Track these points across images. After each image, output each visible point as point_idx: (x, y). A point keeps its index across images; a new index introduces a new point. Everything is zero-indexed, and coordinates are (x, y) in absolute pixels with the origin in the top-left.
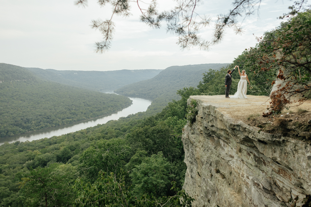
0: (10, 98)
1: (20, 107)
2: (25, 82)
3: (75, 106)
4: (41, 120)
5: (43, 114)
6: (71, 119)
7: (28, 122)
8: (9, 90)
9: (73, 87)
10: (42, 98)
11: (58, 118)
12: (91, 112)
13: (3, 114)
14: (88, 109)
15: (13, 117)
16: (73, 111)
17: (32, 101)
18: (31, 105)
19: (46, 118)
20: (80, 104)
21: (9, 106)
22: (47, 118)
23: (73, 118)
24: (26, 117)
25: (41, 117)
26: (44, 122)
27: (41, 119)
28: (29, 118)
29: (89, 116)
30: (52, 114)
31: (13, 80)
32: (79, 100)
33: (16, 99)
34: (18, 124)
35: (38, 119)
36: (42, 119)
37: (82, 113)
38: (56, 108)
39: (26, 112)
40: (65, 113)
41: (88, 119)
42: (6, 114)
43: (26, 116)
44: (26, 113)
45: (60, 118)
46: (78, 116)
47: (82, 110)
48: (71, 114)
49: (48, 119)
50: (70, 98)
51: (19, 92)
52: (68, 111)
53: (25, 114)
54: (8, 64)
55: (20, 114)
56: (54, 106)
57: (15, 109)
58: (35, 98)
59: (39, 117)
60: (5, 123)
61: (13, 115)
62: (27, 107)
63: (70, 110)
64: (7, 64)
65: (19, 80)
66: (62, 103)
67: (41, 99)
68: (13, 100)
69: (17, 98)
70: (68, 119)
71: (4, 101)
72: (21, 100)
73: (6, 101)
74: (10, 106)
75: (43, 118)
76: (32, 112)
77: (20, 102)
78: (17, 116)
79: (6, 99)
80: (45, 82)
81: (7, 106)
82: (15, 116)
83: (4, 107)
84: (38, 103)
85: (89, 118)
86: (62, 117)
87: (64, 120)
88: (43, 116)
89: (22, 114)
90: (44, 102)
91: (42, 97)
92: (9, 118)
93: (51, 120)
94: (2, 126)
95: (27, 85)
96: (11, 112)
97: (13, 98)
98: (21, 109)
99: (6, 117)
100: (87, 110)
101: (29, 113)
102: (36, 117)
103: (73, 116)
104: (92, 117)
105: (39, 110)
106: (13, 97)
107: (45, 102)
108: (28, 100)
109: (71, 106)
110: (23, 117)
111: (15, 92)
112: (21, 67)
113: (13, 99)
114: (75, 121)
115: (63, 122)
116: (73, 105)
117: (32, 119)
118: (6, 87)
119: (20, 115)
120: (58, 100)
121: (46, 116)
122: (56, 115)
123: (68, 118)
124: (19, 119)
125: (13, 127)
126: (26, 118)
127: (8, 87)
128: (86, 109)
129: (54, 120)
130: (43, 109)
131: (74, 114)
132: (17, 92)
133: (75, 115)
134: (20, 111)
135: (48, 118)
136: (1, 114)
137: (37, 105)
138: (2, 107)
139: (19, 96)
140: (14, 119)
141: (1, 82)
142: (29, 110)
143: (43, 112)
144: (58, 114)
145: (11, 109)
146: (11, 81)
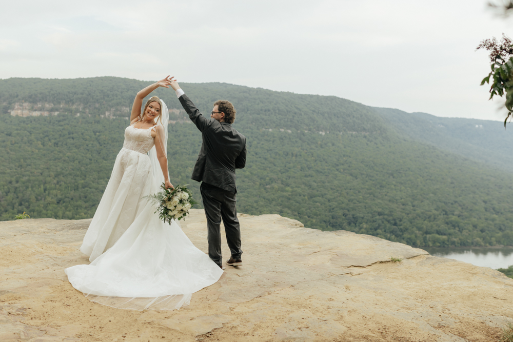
0: (333, 167)
1: (345, 189)
2: (365, 137)
3: (460, 206)
4: (379, 225)
5: (387, 212)
6: (445, 237)
7: (354, 223)
8: (334, 151)
9: (466, 160)
10: (391, 177)
11: (415, 228)
12: (500, 229)
13: (315, 197)
14: (493, 220)
15: (330, 206)
16: (454, 218)
17: (371, 180)
18: (367, 187)
19: (391, 223)
20: (475, 203)
21: (329, 182)
22: (393, 222)
23: (450, 234)
24: (352, 213)
25: (381, 217)
26: (385, 231)
27: (380, 222)
28: (358, 215)
29: (493, 239)
30: (405, 217)
31: (345, 130)
32: (474, 193)
33: (342, 170)
34: (337, 223)
35: (374, 221)
36: (383, 222)
37: (475, 226)
38: (416, 203)
39: (355, 201)
40: (435, 219)
41: (489, 247)
42: (320, 198)
43: (354, 209)
44: (354, 203)
45: (419, 229)
46: (464, 232)
47: (475, 220)
48: (447, 223)
49: (395, 227)
50: (453, 185)
51: (350, 157)
52: (442, 216)
53: (352, 205)
54: (342, 99)
55: (343, 203)
56: (413, 199)
57: (337, 191)
58: (377, 175)
59: (378, 217)
60: (315, 217)
61: (330, 204)
62: (359, 192)
63: (446, 214)
64: (339, 98)
65: (354, 133)
66: (432, 195)
67: (389, 177)
68: (337, 172)
69: (344, 170)
70: (437, 236)
71: (321, 172)
72: (351, 175)
73: (325, 172)
75: (385, 222)
76: (366, 203)
77: (349, 178)
78: (337, 207)
79: (326, 168)
80: (405, 140)
81: (324, 183)
82: (334, 206)
83: (319, 184)
84: (381, 186)
85: (490, 244)
86: (425, 227)
87: (428, 236)
88: (386, 217)
89: (347, 205)
90: (393, 186)
91: (392, 175)
92: (323, 207)
93: (401, 230)
94: (309, 220)
95: (367, 144)
96: (328, 196)
98: (347, 194)
99: (319, 204)
100: (491, 222)
101: (360, 204)
102: (371, 215)
103: (452, 231)
104: (499, 242)
105: (380, 201)
106: (337, 165)
107: (395, 186)
108: (364, 176)
109: (452, 204)
110: (348, 211)
111: (344, 156)
112: (364, 106)
113: (337, 170)
114: (453, 243)
115: (425, 239)
116: (456, 202)
117: (363, 218)
118: (330, 144)
119: (343, 205)
120: (424, 186)
121: (391, 218)
122: (414, 219)
123: (438, 233)
124: (340, 213)
125: (327, 227)
126: (353, 215)
127: (333, 145)
128: (486, 219)
129: (407, 229)
130: (390, 201)
131: (454, 226)
132: (347, 156)
133: (457, 228)
134: (345, 198)
135: (395, 224)
136: (311, 198)
137: (379, 190)
138: (315, 184)
139: (349, 166)
140: (332, 212)
141: (323, 134)
142: (361, 197)
143: (387, 207)
144: (418, 218)
145: (329, 189)
146: (341, 133)
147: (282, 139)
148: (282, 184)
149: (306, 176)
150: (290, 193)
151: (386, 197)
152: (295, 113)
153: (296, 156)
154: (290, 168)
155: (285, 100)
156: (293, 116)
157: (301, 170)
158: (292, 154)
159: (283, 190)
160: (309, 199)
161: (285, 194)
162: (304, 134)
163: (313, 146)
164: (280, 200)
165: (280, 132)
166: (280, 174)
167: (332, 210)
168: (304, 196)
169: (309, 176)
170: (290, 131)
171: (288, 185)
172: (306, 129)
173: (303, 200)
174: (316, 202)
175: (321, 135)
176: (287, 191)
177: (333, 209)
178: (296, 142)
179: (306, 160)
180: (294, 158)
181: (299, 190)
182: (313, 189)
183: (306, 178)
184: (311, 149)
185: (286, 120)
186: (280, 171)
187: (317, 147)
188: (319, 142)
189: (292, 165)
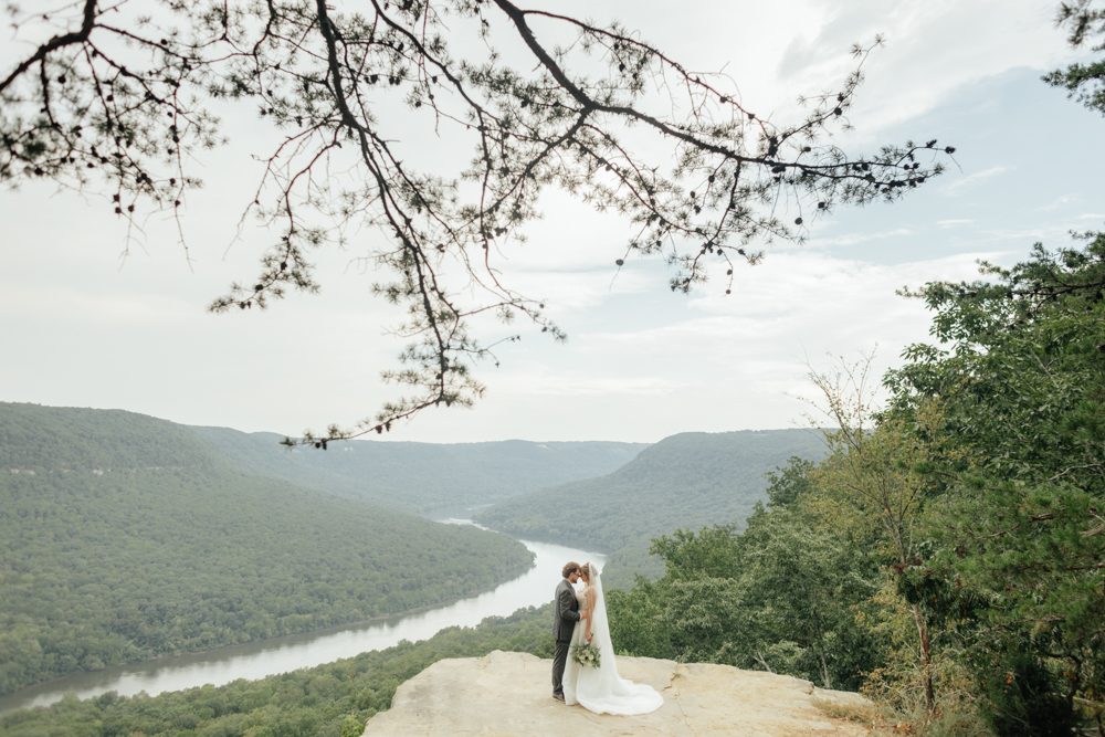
0: (119, 528)
1: (142, 564)
2: (177, 474)
3: (329, 565)
4: (204, 615)
5: (216, 592)
6: (308, 616)
7: (159, 618)
9: (334, 497)
10: (223, 534)
11: (263, 610)
12: (384, 591)
13: (83, 584)
14: (374, 580)
15: (114, 597)
16: (320, 585)
17: (188, 543)
18: (182, 555)
19: (224, 609)
20: (349, 559)
21: (110, 556)
22: (227, 606)
23: (316, 611)
24: (156, 601)
25: (208, 601)
26: (214, 623)
27: (206, 609)
28: (167, 603)
29: (376, 606)
30: (248, 594)
31: (141, 465)
32: (348, 544)
33: (136, 532)
34: (126, 624)
35: (195, 610)
36: (210, 610)
37: (351, 593)
38: (263, 570)
39: (161, 581)
40: (293, 590)
41: (372, 619)
42: (95, 585)
43: (158, 595)
44: (159, 585)
45: (270, 611)
46: (336, 604)
47: (351, 582)
48: (312, 595)
49: (231, 613)
50: (317, 536)
51: (150, 508)
52: (304, 585)
53: (155, 589)
54: (136, 414)
55: (138, 588)
56: (259, 565)
57: (128, 568)
58: (199, 533)
59: (201, 602)
60: (84, 620)
61: (114, 592)
62: (168, 565)
63: (309, 581)
64: (130, 413)
65: (158, 468)
66: (287, 555)
67: (219, 535)
68: (126, 536)
69: (140, 531)
70: (298, 616)
71: (96, 540)
72: (154, 538)
73: (104, 539)
74: (110, 559)
75: (215, 609)
76: (181, 582)
77: (149, 543)
78: (126, 597)
79: (105, 530)
80: (243, 475)
81: (101, 557)
82: (122, 595)
83: (91, 561)
84: (206, 552)
85: (372, 614)
86: (278, 605)
87: (283, 619)
88: (215, 599)
89: (147, 589)
90: (226, 549)
91: (224, 530)
92: (101, 600)
93: (241, 618)
94: (71, 629)
95: (181, 486)
96: (111, 580)
97: (127, 529)
98: (147, 571)
99: (92, 597)
100: (371, 583)
101: (170, 586)
102: (190, 601)
103: (319, 604)
104: (383, 610)
105: (204, 575)
106: (128, 525)
107: (229, 547)
108: (176, 538)
109: (317, 564)
110: (148, 600)
111: (140, 508)
112: (174, 425)
113: (127, 532)
114: (321, 623)
115: (279, 624)
116: (322, 560)
117: (175, 608)
118: (114, 490)
119: (139, 592)
120: (276, 542)
121: (224, 600)
122: (261, 596)
123: (299, 611)
124: (133, 605)
125: (108, 634)
126: (157, 606)
127: (119, 490)
128: (366, 580)
129: (250, 614)
130: (221, 573)
131: (321, 597)
132: (146, 507)
133: (326, 600)
134: (142, 578)
135: (231, 609)
136: (76, 587)
137: (202, 558)
138: (85, 562)
139: (150, 525)
140: (117, 607)
141: (101, 473)
142: (171, 573)
143: (216, 583)
144: (268, 593)
145: (112, 567)
146: (134, 471)
147: (15, 487)
148: (13, 569)
149: (65, 549)
150: (31, 585)
151: (216, 567)
152: (44, 441)
153: (45, 515)
154: (31, 539)
155: (23, 417)
156: (40, 446)
157: (55, 541)
158: (37, 512)
159: (15, 581)
160: (70, 589)
161: (20, 587)
162: (60, 476)
163: (80, 496)
164: (8, 601)
165: (10, 474)
166: (9, 552)
167: (117, 604)
168: (61, 586)
169: (72, 548)
170: (32, 473)
171: (26, 570)
172: (65, 468)
173: (58, 594)
174: (87, 594)
175: (96, 475)
176: (25, 582)
177: (119, 601)
178: (45, 490)
179: (67, 521)
180: (40, 519)
181: (51, 577)
182: (80, 571)
183: (64, 553)
184: (76, 500)
185: (24, 452)
186: (8, 546)
187: (87, 497)
188: (93, 488)
189: (35, 532)
